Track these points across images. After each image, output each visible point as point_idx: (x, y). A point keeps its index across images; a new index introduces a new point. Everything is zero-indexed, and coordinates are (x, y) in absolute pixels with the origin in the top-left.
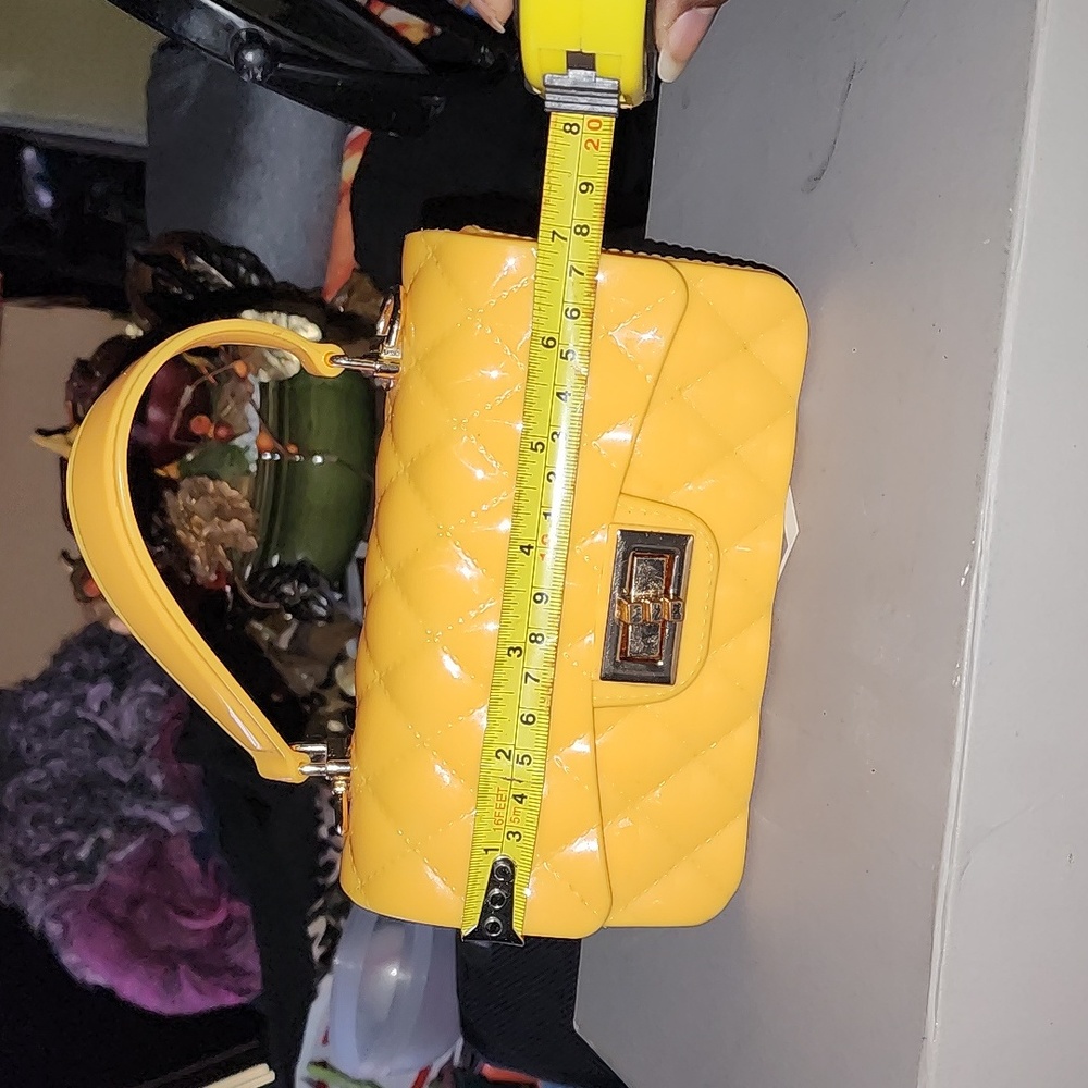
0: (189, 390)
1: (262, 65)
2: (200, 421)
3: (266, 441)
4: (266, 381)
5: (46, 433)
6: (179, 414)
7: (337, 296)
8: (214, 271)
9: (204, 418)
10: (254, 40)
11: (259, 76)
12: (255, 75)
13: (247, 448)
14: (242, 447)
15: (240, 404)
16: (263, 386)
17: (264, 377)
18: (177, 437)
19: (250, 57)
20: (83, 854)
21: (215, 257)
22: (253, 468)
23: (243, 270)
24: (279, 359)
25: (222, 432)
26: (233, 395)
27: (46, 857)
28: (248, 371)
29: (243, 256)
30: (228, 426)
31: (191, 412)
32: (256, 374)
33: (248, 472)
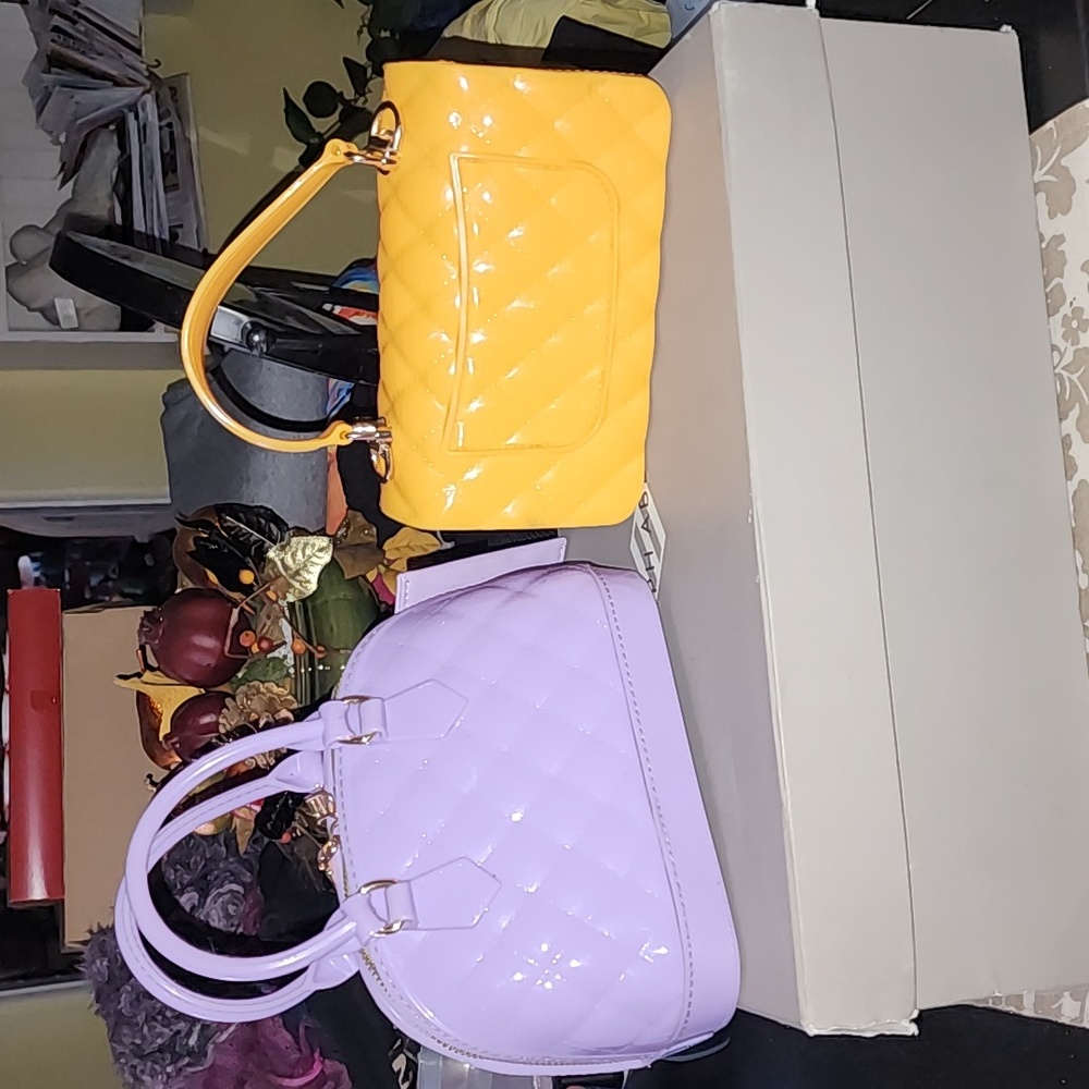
0: (236, 612)
1: (266, 341)
2: (247, 635)
3: (300, 646)
4: (292, 601)
5: (125, 677)
6: (230, 632)
7: (339, 529)
8: (242, 526)
9: (249, 632)
10: (256, 328)
11: (265, 350)
12: (262, 349)
13: (285, 657)
14: (281, 657)
15: (276, 621)
16: (291, 606)
17: (291, 598)
18: (229, 652)
19: (256, 338)
20: (192, 1041)
21: (241, 515)
22: (292, 671)
23: (263, 521)
24: (301, 582)
25: (265, 645)
26: (268, 617)
27: (161, 1049)
28: (278, 597)
29: (262, 511)
30: (267, 639)
31: (238, 630)
32: (285, 598)
33: (288, 675)
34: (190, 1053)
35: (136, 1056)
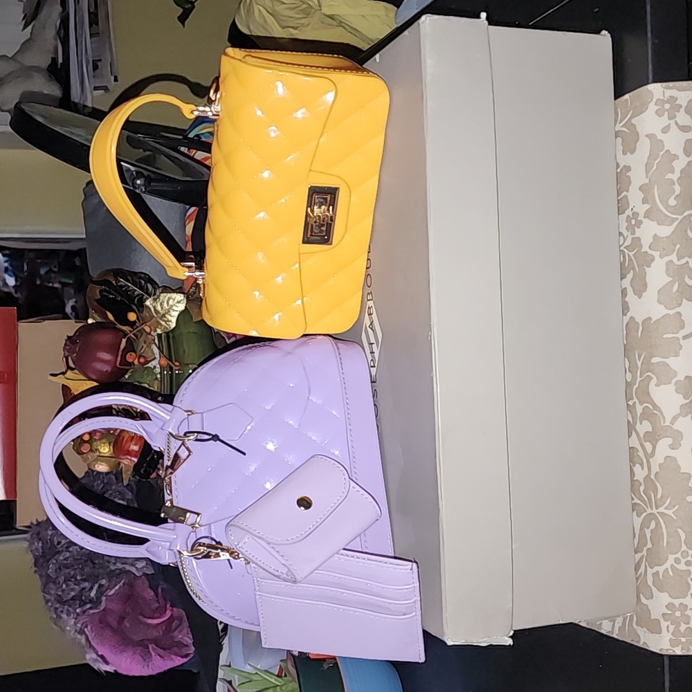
0: (124, 341)
1: (144, 185)
2: (131, 355)
3: (164, 362)
4: (160, 332)
5: (55, 375)
6: (120, 353)
7: (191, 288)
8: (129, 284)
9: (133, 353)
10: (139, 175)
11: (144, 190)
12: (142, 189)
13: (155, 367)
14: (152, 367)
15: (149, 346)
16: (159, 336)
17: (159, 331)
18: (120, 365)
19: (138, 182)
20: (93, 594)
21: (130, 278)
22: (159, 376)
23: (143, 282)
24: (166, 322)
25: (142, 360)
26: (145, 343)
27: (73, 599)
28: (151, 330)
29: (143, 276)
30: (144, 357)
31: (125, 351)
32: (155, 331)
33: (156, 379)
34: (91, 601)
35: (59, 602)
